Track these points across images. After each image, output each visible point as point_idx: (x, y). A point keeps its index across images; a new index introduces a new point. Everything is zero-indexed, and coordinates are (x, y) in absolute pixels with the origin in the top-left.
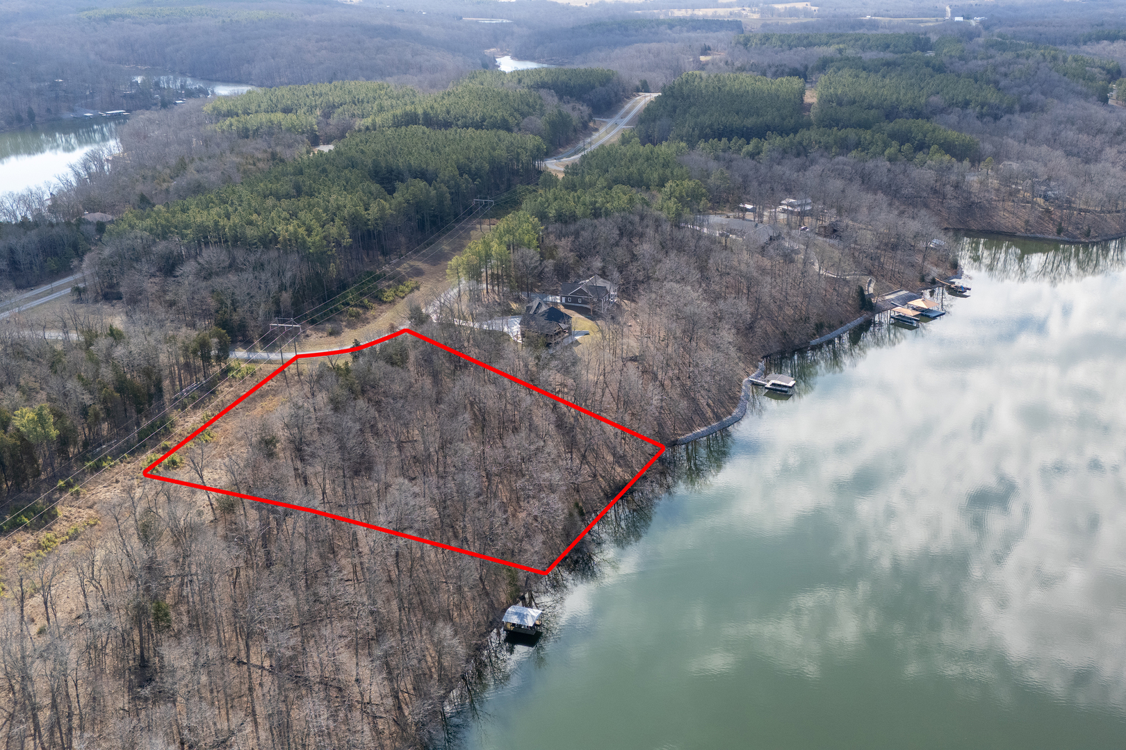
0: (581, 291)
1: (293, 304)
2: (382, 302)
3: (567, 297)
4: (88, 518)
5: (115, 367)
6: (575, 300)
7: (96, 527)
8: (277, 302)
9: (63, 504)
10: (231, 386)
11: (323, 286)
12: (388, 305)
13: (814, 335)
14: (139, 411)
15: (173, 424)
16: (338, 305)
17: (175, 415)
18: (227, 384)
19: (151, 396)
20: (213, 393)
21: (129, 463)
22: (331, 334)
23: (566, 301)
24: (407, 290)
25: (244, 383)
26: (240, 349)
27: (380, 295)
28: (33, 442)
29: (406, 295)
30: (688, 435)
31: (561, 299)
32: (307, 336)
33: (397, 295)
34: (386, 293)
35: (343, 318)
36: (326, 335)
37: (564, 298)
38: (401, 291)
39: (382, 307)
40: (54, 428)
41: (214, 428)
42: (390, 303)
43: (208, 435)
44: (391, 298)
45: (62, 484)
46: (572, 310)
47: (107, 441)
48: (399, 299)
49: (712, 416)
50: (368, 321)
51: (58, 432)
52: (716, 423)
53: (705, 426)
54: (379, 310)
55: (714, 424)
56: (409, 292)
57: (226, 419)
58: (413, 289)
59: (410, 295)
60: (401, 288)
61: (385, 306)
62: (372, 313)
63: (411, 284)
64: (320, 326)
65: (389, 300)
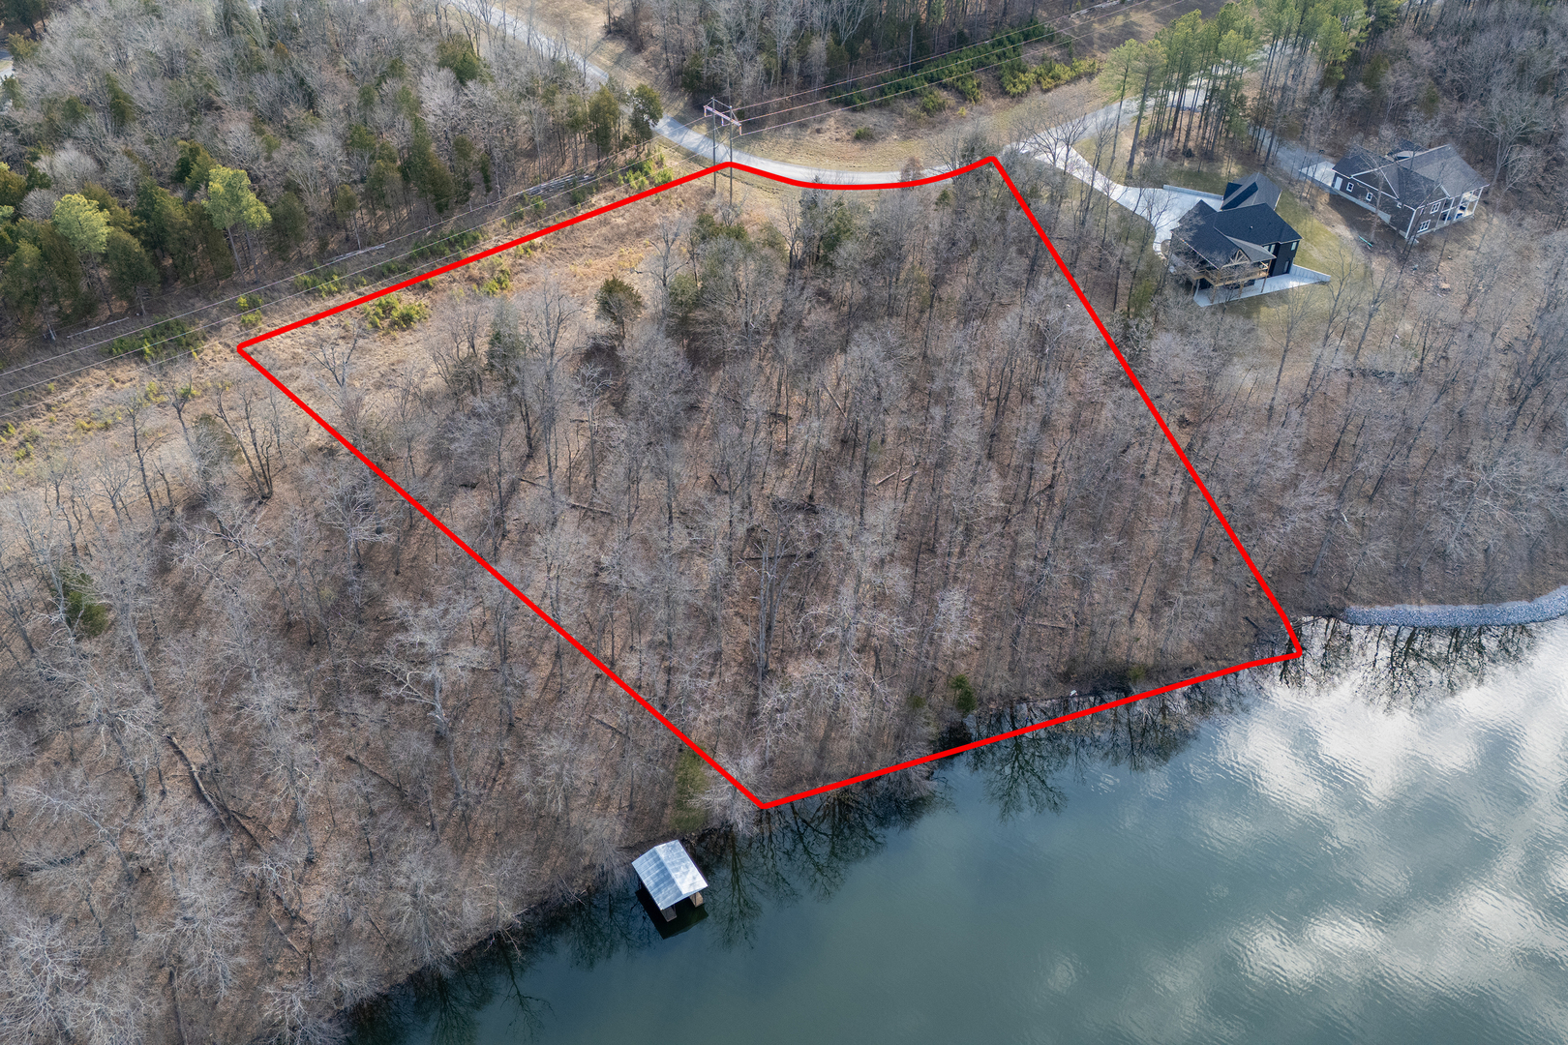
0: (1378, 177)
2: (1001, 92)
6: (1360, 191)
9: (220, 337)
10: (613, 199)
12: (1004, 101)
18: (611, 192)
19: (469, 186)
22: (858, 138)
23: (1343, 188)
24: (1067, 76)
27: (1008, 76)
28: (218, 225)
29: (1056, 86)
30: (1378, 608)
31: (1335, 180)
32: (818, 131)
33: (1039, 82)
34: (1021, 75)
35: (910, 108)
36: (848, 137)
37: (1339, 181)
38: (1052, 78)
39: (993, 104)
40: (258, 211)
41: (522, 271)
42: (1014, 97)
43: (500, 282)
44: (1021, 88)
45: (242, 300)
46: (1340, 213)
47: (370, 244)
48: (1038, 93)
49: (1477, 583)
50: (941, 126)
51: (268, 217)
52: (1474, 607)
53: (1441, 602)
54: (982, 108)
55: (1467, 607)
56: (1068, 83)
57: (553, 261)
58: (1079, 77)
59: (1065, 88)
60: (1058, 68)
61: (1001, 101)
62: (963, 111)
63: (1083, 65)
64: (859, 116)
65: (1014, 90)
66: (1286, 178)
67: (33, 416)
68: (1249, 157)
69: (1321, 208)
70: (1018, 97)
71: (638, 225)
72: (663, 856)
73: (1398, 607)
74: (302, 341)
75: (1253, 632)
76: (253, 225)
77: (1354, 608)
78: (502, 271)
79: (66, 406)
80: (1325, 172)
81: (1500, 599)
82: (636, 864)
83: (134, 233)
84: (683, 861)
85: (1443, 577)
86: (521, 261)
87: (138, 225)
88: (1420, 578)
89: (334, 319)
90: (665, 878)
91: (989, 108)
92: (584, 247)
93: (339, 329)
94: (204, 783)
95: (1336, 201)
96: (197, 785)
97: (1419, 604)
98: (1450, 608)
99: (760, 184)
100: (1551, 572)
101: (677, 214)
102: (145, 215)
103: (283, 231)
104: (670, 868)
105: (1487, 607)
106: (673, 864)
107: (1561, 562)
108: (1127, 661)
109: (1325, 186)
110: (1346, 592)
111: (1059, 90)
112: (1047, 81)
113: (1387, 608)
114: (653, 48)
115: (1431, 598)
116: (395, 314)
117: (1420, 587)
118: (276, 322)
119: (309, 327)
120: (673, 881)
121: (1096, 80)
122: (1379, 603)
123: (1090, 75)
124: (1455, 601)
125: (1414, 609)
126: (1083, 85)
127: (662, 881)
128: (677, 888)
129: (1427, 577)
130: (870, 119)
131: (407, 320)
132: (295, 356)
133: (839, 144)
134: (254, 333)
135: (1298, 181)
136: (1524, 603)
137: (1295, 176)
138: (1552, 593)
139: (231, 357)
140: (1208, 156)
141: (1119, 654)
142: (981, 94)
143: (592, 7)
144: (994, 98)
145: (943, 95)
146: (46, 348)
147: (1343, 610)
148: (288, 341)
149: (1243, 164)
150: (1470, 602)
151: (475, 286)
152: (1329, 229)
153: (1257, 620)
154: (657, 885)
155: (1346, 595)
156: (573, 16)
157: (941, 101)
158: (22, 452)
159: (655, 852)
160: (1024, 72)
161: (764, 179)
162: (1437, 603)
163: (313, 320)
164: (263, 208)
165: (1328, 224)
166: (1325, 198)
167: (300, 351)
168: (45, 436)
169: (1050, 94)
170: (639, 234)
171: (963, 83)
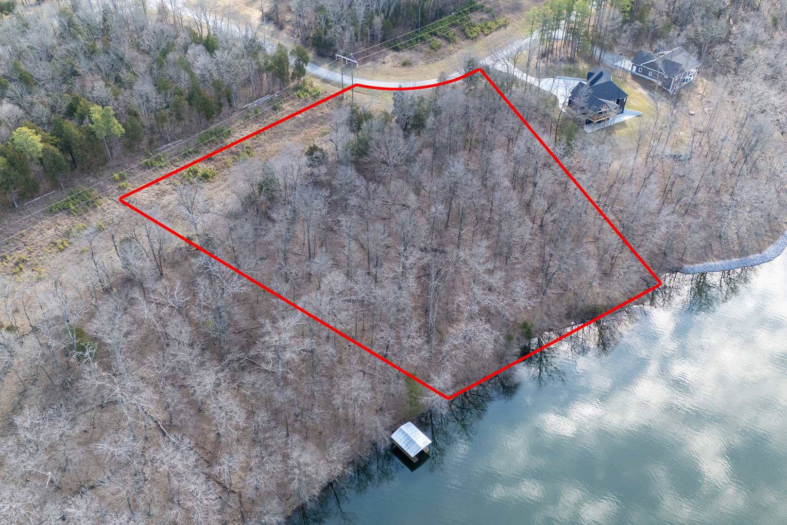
0: (654, 64)
2: (466, 37)
3: (640, 67)
5: (192, 75)
6: (645, 72)
9: (108, 196)
10: (293, 105)
12: (469, 41)
14: (209, 119)
15: (229, 134)
16: (426, 34)
17: (236, 124)
18: (291, 102)
20: (275, 109)
21: (177, 166)
22: (404, 64)
23: (637, 71)
24: (494, 27)
25: (304, 104)
27: (467, 30)
28: (99, 137)
29: (491, 32)
30: (697, 265)
31: (633, 67)
32: (384, 63)
33: (482, 31)
34: (474, 28)
35: (425, 48)
36: (399, 65)
37: (635, 67)
38: (488, 28)
39: (463, 43)
40: (118, 127)
41: (257, 146)
42: (472, 39)
43: (248, 153)
44: (475, 34)
45: (116, 175)
46: (638, 82)
47: (174, 140)
48: (483, 36)
49: (736, 248)
50: (442, 56)
51: (123, 130)
52: (738, 259)
53: (723, 259)
54: (459, 46)
55: (734, 260)
56: (496, 30)
57: (271, 139)
58: (500, 27)
59: (495, 33)
60: (490, 24)
61: (467, 41)
62: (451, 47)
63: (501, 21)
64: (401, 54)
65: (472, 36)
66: (610, 68)
67: (17, 249)
68: (590, 59)
69: (629, 81)
70: (474, 39)
71: (310, 117)
72: (406, 431)
73: (705, 263)
74: (153, 194)
75: (645, 283)
76: (117, 135)
77: (686, 267)
78: (247, 147)
79: (34, 242)
80: (627, 64)
81: (747, 254)
82: (393, 436)
83: (55, 145)
84: (416, 431)
85: (721, 247)
86: (255, 141)
87: (56, 141)
88: (711, 249)
89: (167, 180)
91: (462, 45)
92: (285, 131)
93: (171, 186)
94: (166, 430)
95: (635, 77)
96: (163, 431)
97: (714, 261)
98: (728, 261)
99: (364, 92)
100: (765, 239)
101: (327, 110)
102: (59, 135)
103: (132, 137)
104: (411, 436)
105: (743, 258)
106: (412, 434)
107: (769, 234)
108: (595, 305)
109: (628, 70)
110: (681, 260)
111: (492, 34)
112: (486, 30)
113: (700, 265)
114: (288, 27)
115: (718, 257)
116: (199, 174)
117: (712, 253)
118: (137, 186)
119: (154, 186)
120: (415, 442)
121: (508, 28)
122: (697, 263)
123: (505, 26)
124: (729, 258)
125: (712, 263)
126: (502, 31)
127: (409, 443)
128: (417, 445)
129: (714, 248)
130: (406, 55)
131: (205, 177)
132: (151, 202)
133: (395, 68)
134: (126, 192)
135: (615, 69)
136: (758, 255)
137: (614, 67)
138: (768, 249)
139: (117, 206)
140: (571, 60)
141: (590, 302)
142: (457, 38)
143: (250, 8)
144: (463, 40)
145: (439, 41)
146: (14, 212)
147: (681, 268)
148: (146, 194)
149: (589, 63)
150: (735, 257)
151: (236, 157)
152: (635, 91)
153: (645, 278)
154: (407, 445)
155: (681, 261)
156: (241, 13)
157: (438, 43)
158: (17, 269)
159: (402, 430)
160: (474, 27)
161: (365, 89)
162: (721, 260)
163: (156, 181)
164: (120, 126)
165: (634, 88)
166: (629, 76)
167: (154, 199)
168: (28, 259)
169: (489, 36)
170: (311, 122)
171: (447, 34)
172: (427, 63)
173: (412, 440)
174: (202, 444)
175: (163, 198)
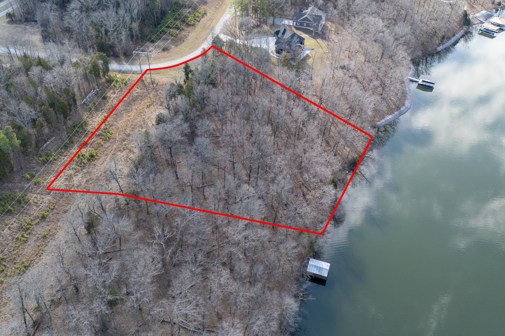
0: (306, 19)
1: (139, 30)
2: (188, 25)
3: (297, 22)
4: (49, 203)
5: (46, 89)
6: (302, 24)
7: (55, 211)
8: (131, 30)
9: (31, 192)
10: (115, 93)
11: (154, 16)
12: (191, 27)
13: (440, 44)
14: (65, 117)
15: (86, 124)
16: (164, 28)
17: (85, 115)
18: (112, 91)
19: (70, 105)
20: (104, 98)
21: (65, 156)
22: (164, 50)
23: (296, 25)
24: (200, 15)
25: (122, 90)
26: (113, 62)
27: (186, 20)
28: (6, 151)
29: (200, 19)
30: (382, 121)
31: (293, 23)
33: (195, 19)
34: (189, 19)
35: (169, 37)
36: (161, 51)
37: (295, 23)
38: (197, 17)
39: (189, 29)
40: (16, 140)
43: (109, 132)
44: (192, 22)
45: (28, 176)
46: (300, 31)
47: (49, 139)
48: (198, 22)
49: (394, 107)
50: (182, 40)
51: (19, 141)
52: (397, 112)
53: (391, 114)
54: (188, 31)
55: (396, 113)
56: (202, 17)
57: (116, 119)
58: (203, 15)
59: (203, 19)
60: (196, 14)
62: (183, 33)
63: (201, 11)
64: (157, 44)
65: (191, 24)
70: (194, 25)
72: (313, 264)
77: (378, 123)
78: (106, 129)
80: (289, 22)
81: (399, 108)
82: (308, 270)
84: (318, 262)
86: (107, 123)
90: (320, 269)
93: (72, 170)
95: (298, 29)
101: (139, 90)
104: (318, 266)
105: (399, 111)
108: (353, 158)
109: (292, 25)
112: (197, 19)
115: (388, 114)
117: (385, 113)
120: (323, 268)
121: (208, 15)
123: (205, 14)
124: (393, 113)
125: (388, 118)
128: (325, 269)
129: (384, 110)
130: (160, 44)
131: (92, 157)
133: (159, 54)
136: (404, 107)
138: (406, 103)
142: (183, 27)
144: (187, 27)
145: (175, 31)
148: (58, 182)
154: (319, 272)
159: (310, 264)
166: (294, 29)
168: (5, 257)
169: (201, 22)
170: (134, 101)
171: (176, 25)
172: (177, 46)
173: (320, 268)
174: (212, 325)
175: (73, 180)
